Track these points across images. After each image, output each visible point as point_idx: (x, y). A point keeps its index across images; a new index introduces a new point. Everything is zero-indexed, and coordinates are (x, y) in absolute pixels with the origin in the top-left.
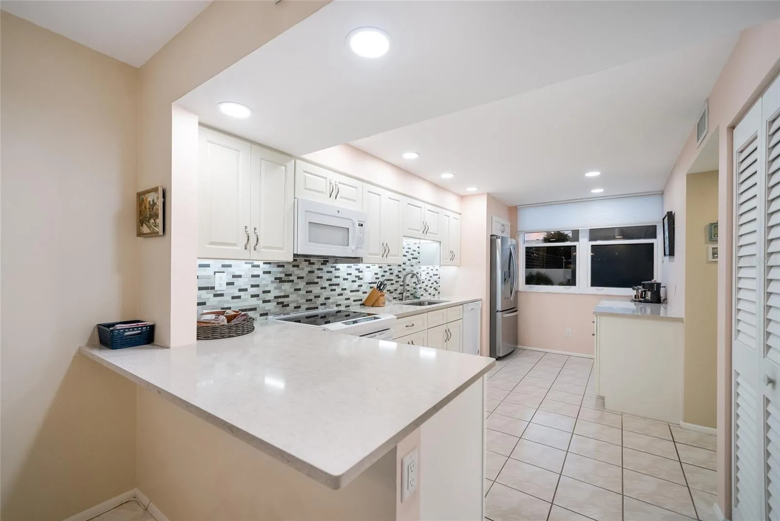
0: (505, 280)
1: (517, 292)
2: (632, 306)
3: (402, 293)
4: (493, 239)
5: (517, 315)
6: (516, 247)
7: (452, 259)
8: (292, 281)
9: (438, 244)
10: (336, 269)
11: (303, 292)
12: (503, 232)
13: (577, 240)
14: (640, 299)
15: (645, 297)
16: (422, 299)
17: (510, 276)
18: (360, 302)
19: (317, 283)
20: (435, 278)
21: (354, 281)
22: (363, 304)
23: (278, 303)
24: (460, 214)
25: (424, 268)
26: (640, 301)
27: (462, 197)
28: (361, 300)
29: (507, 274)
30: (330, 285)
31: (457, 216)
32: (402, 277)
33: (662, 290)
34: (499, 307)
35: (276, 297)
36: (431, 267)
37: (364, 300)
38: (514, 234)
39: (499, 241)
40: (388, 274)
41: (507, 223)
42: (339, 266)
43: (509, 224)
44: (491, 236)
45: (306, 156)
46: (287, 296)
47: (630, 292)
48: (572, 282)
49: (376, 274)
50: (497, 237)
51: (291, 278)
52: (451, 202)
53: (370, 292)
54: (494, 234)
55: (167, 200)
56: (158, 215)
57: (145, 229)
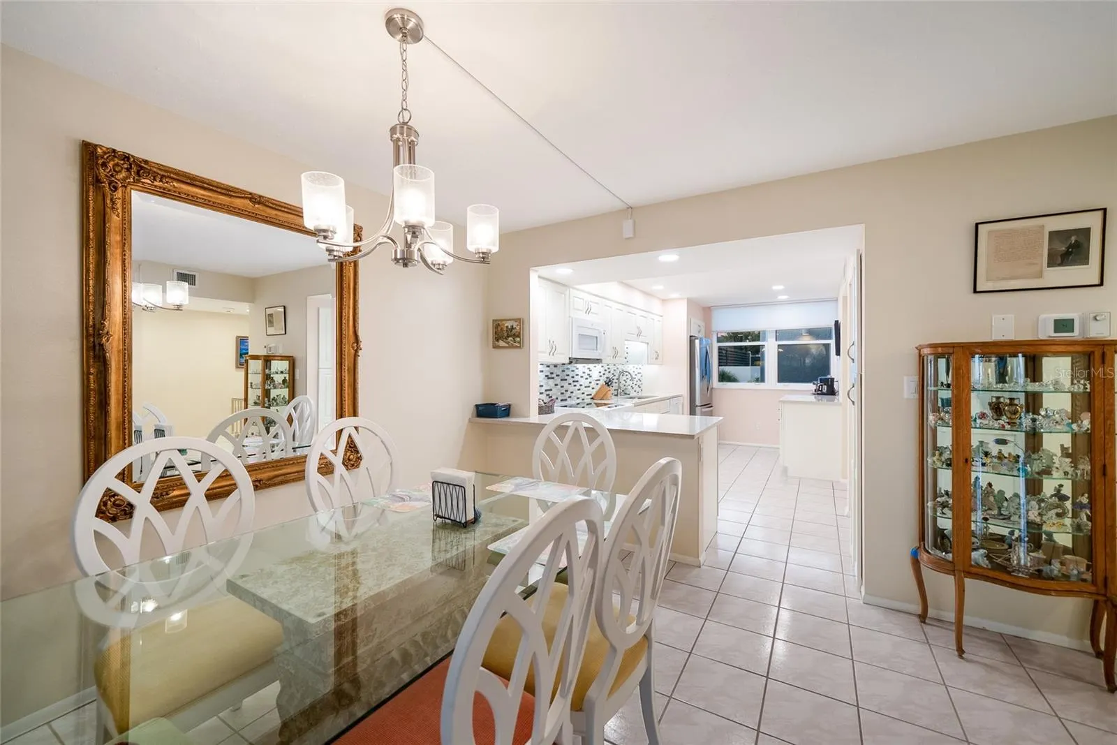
0: (702, 377)
1: (712, 389)
2: (812, 398)
3: (617, 390)
4: (692, 340)
5: (712, 411)
6: (711, 347)
7: (657, 359)
8: (553, 378)
9: (646, 345)
10: (577, 369)
11: (559, 387)
12: (699, 332)
13: (765, 340)
14: (818, 392)
15: (821, 391)
16: (631, 395)
17: (706, 374)
18: (591, 397)
19: (566, 380)
20: (639, 376)
21: (587, 379)
22: (592, 398)
23: (547, 395)
24: (661, 316)
25: (631, 366)
26: (818, 394)
27: (664, 301)
28: (591, 395)
29: (704, 372)
30: (573, 381)
31: (660, 318)
32: (617, 375)
33: (835, 384)
34: (698, 402)
35: (546, 390)
36: (636, 366)
37: (593, 395)
38: (708, 334)
39: (697, 342)
40: (607, 372)
41: (702, 324)
42: (578, 366)
43: (704, 324)
44: (691, 337)
45: (577, 287)
46: (551, 390)
47: (811, 387)
48: (761, 379)
49: (600, 372)
50: (696, 338)
51: (553, 376)
52: (656, 306)
53: (597, 388)
54: (692, 334)
55: (526, 326)
56: (519, 336)
57: (501, 343)
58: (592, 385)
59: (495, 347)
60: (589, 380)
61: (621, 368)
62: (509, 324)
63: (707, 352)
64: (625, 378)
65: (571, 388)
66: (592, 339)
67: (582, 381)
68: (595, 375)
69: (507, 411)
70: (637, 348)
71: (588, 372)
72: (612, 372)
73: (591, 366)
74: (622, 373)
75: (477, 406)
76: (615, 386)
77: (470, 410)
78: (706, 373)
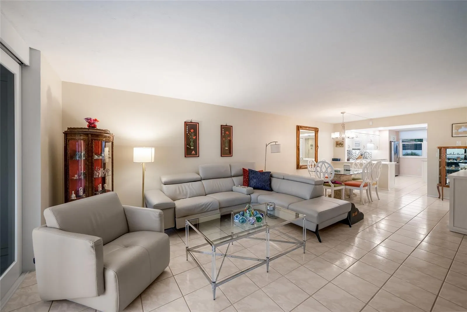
0: (395, 154)
1: (399, 158)
4: (391, 143)
5: (399, 165)
6: (399, 144)
7: (377, 148)
9: (373, 144)
10: (353, 151)
12: (394, 139)
13: (422, 142)
19: (350, 154)
20: (371, 153)
24: (379, 135)
25: (368, 150)
27: (380, 131)
28: (356, 158)
30: (352, 154)
31: (379, 136)
34: (393, 160)
36: (370, 150)
38: (398, 140)
39: (393, 143)
43: (396, 137)
49: (359, 152)
50: (392, 141)
53: (358, 156)
54: (391, 141)
55: (344, 142)
56: (343, 144)
57: (338, 146)
58: (357, 155)
59: (336, 147)
60: (356, 154)
61: (365, 151)
62: (340, 142)
63: (397, 146)
64: (366, 154)
65: (351, 156)
66: (358, 144)
67: (354, 154)
68: (357, 153)
69: (339, 160)
70: (370, 145)
71: (355, 152)
72: (362, 152)
73: (356, 150)
74: (365, 152)
75: (333, 159)
76: (363, 156)
77: (332, 160)
78: (396, 152)
